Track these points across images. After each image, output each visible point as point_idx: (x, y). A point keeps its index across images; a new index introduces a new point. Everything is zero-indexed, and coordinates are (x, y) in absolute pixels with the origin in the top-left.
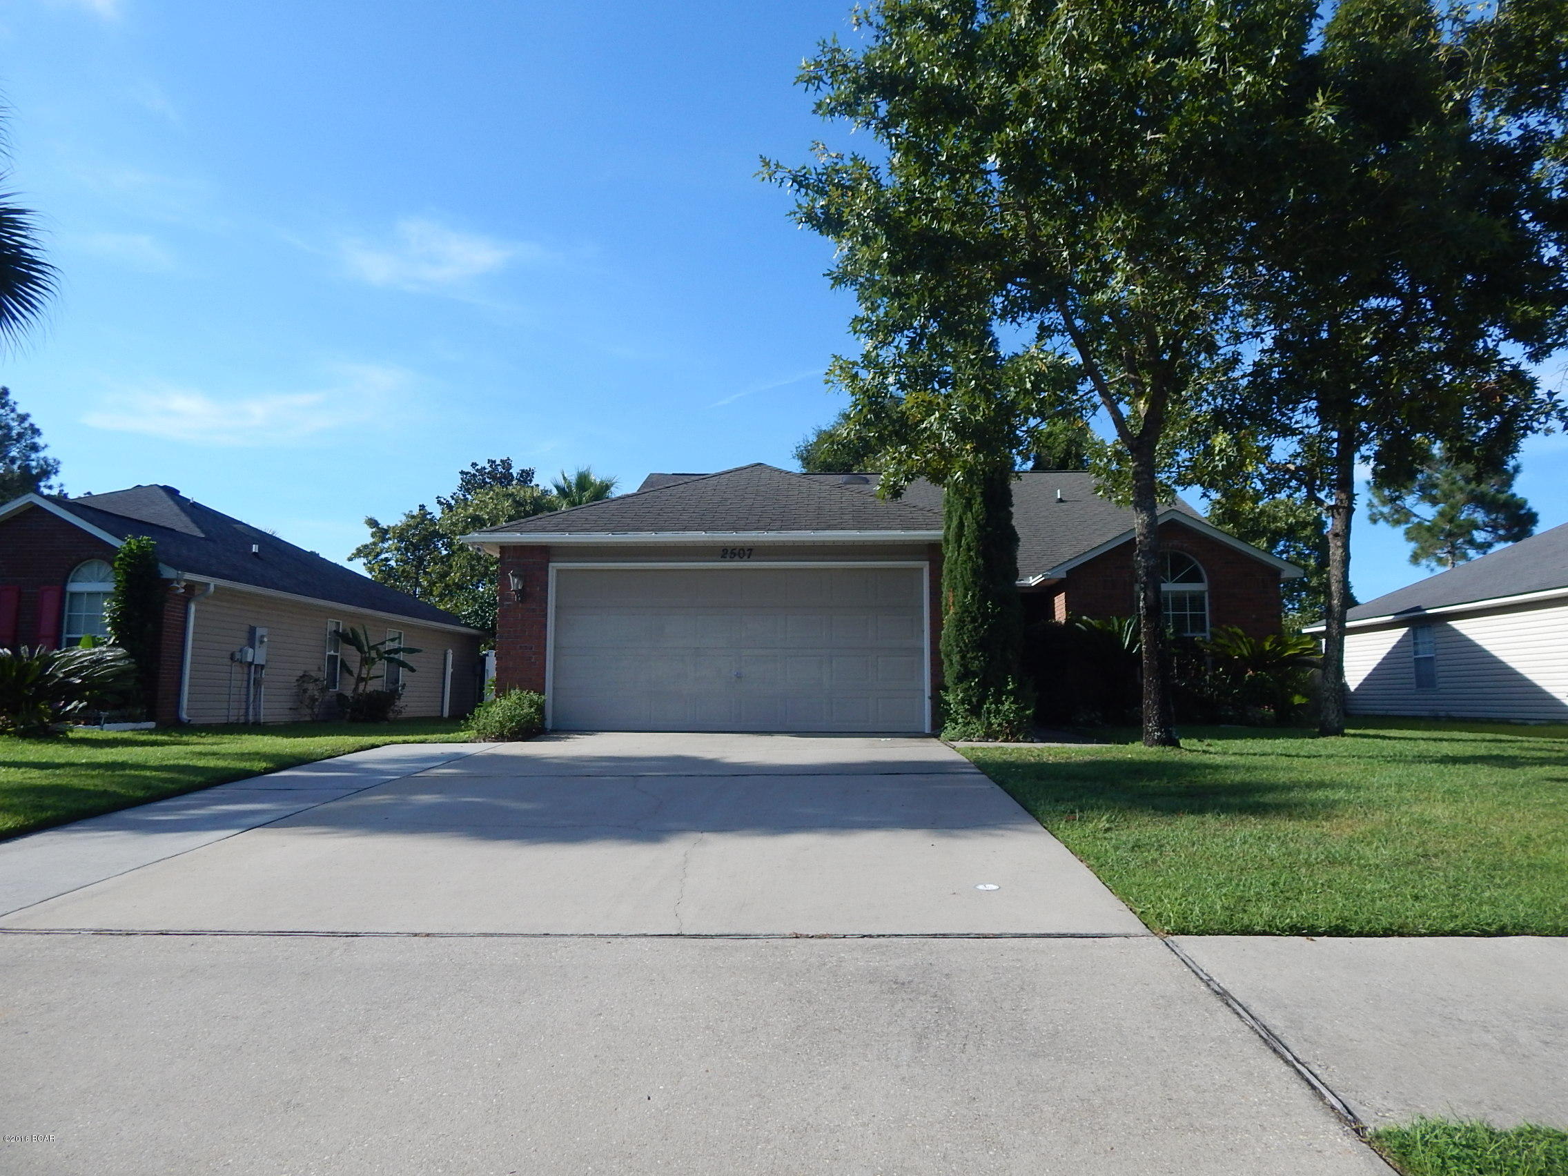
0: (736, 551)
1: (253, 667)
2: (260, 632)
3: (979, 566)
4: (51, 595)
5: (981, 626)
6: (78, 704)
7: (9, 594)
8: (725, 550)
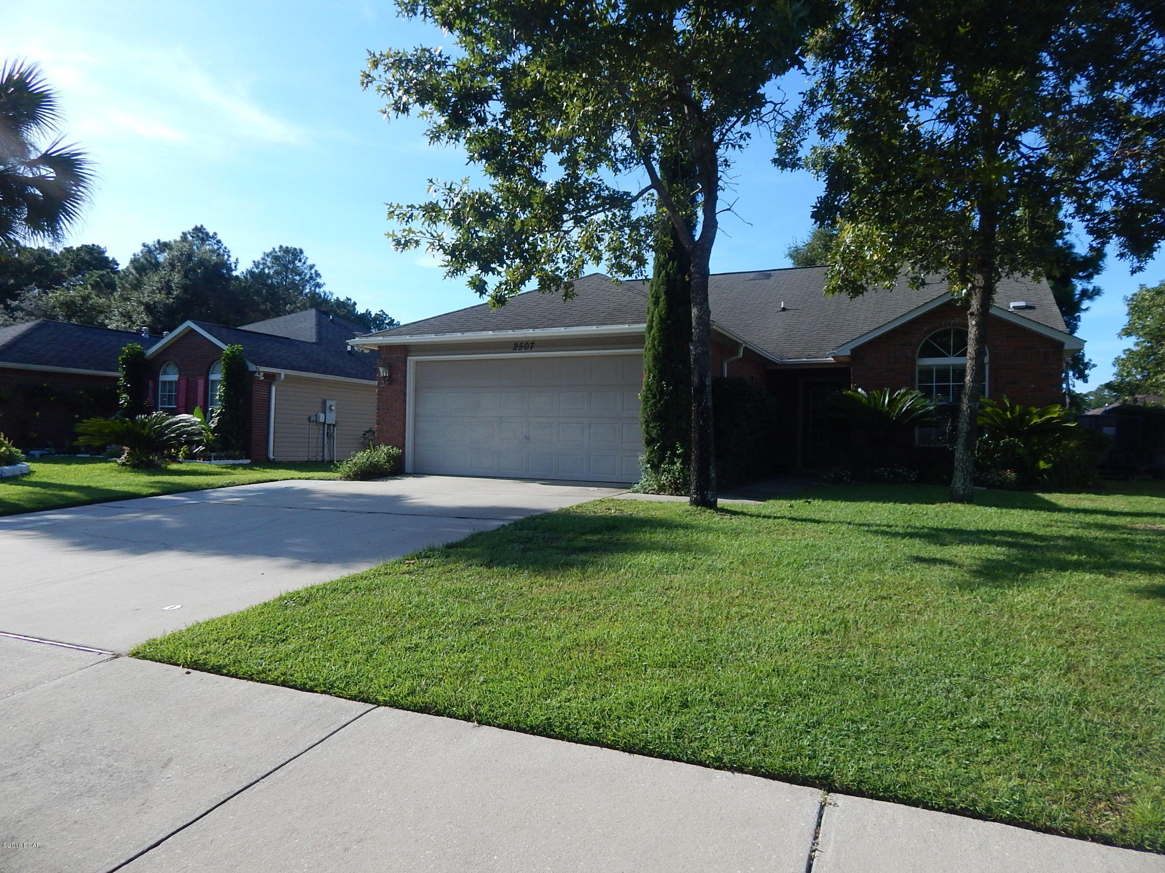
0: (523, 345)
1: (326, 426)
2: (329, 403)
3: (659, 353)
4: (201, 382)
5: (659, 401)
6: (201, 448)
7: (183, 382)
8: (516, 344)
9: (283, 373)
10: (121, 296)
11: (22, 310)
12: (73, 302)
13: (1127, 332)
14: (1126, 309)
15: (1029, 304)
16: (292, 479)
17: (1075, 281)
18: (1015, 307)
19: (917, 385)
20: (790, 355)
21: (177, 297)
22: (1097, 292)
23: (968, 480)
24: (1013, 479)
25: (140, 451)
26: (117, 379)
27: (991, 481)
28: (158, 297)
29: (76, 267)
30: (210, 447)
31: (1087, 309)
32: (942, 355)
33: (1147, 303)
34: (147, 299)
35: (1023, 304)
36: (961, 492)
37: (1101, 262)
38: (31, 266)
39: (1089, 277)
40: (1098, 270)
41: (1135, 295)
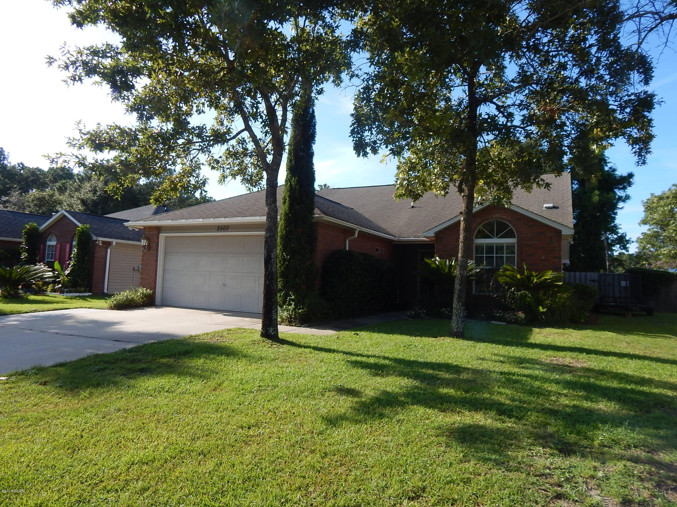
0: (223, 227)
3: (283, 235)
4: (68, 246)
5: (282, 265)
6: (60, 285)
7: (59, 246)
8: (219, 227)
9: (114, 241)
10: (69, 194)
11: (11, 202)
12: (44, 198)
13: (644, 222)
14: (643, 209)
15: (556, 205)
16: (81, 308)
17: (616, 191)
18: (547, 208)
19: (474, 255)
20: (405, 236)
21: (100, 196)
22: (628, 197)
23: (460, 323)
24: (523, 318)
25: (10, 287)
26: (21, 243)
27: (509, 319)
28: (90, 195)
29: (54, 178)
30: (64, 286)
31: (622, 208)
32: (488, 237)
33: (655, 205)
34: (83, 197)
35: (551, 205)
36: (455, 330)
37: (631, 180)
38: (28, 177)
39: (624, 188)
40: (630, 184)
41: (648, 200)
